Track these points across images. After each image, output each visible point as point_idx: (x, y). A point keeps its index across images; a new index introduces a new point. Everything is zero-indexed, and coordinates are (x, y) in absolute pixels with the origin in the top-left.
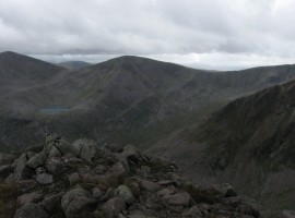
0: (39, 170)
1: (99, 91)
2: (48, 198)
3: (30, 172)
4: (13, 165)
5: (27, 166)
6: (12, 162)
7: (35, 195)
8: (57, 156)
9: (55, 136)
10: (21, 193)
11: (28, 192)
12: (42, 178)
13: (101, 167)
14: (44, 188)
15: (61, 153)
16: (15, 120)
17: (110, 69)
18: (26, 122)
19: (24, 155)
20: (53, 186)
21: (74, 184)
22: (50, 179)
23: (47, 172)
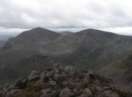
0: (50, 79)
1: (77, 44)
2: (54, 92)
3: (46, 79)
4: (40, 76)
5: (45, 77)
6: (39, 74)
7: (48, 90)
8: (58, 73)
9: (57, 64)
10: (42, 89)
11: (45, 88)
12: (52, 82)
13: (77, 79)
14: (52, 87)
15: (60, 72)
16: (40, 56)
17: (82, 35)
18: (45, 57)
19: (44, 72)
20: (56, 86)
22: (55, 83)
23: (54, 80)
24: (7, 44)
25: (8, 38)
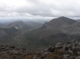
0: (69, 49)
2: (71, 57)
3: (67, 49)
4: (62, 46)
5: (66, 47)
7: (67, 55)
8: (74, 46)
9: (74, 40)
10: (64, 54)
11: (66, 54)
12: (70, 51)
14: (70, 54)
15: (76, 45)
19: (66, 44)
21: (79, 55)
22: (72, 52)
23: (71, 50)
24: (44, 26)
25: (44, 22)
